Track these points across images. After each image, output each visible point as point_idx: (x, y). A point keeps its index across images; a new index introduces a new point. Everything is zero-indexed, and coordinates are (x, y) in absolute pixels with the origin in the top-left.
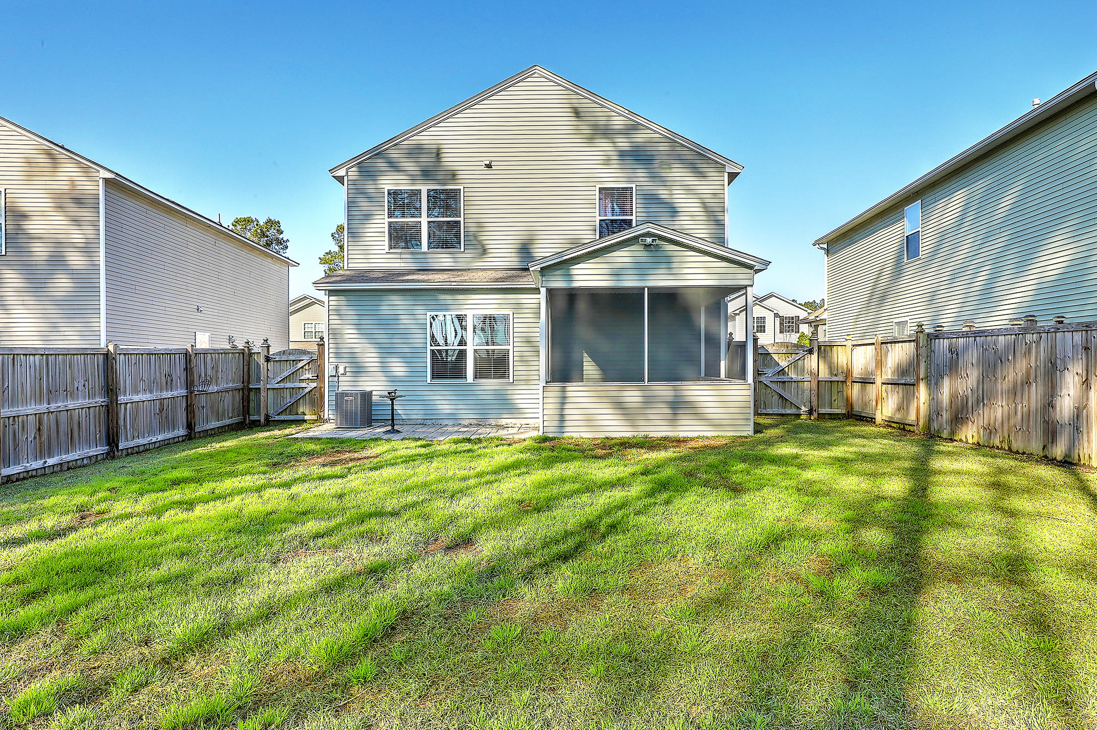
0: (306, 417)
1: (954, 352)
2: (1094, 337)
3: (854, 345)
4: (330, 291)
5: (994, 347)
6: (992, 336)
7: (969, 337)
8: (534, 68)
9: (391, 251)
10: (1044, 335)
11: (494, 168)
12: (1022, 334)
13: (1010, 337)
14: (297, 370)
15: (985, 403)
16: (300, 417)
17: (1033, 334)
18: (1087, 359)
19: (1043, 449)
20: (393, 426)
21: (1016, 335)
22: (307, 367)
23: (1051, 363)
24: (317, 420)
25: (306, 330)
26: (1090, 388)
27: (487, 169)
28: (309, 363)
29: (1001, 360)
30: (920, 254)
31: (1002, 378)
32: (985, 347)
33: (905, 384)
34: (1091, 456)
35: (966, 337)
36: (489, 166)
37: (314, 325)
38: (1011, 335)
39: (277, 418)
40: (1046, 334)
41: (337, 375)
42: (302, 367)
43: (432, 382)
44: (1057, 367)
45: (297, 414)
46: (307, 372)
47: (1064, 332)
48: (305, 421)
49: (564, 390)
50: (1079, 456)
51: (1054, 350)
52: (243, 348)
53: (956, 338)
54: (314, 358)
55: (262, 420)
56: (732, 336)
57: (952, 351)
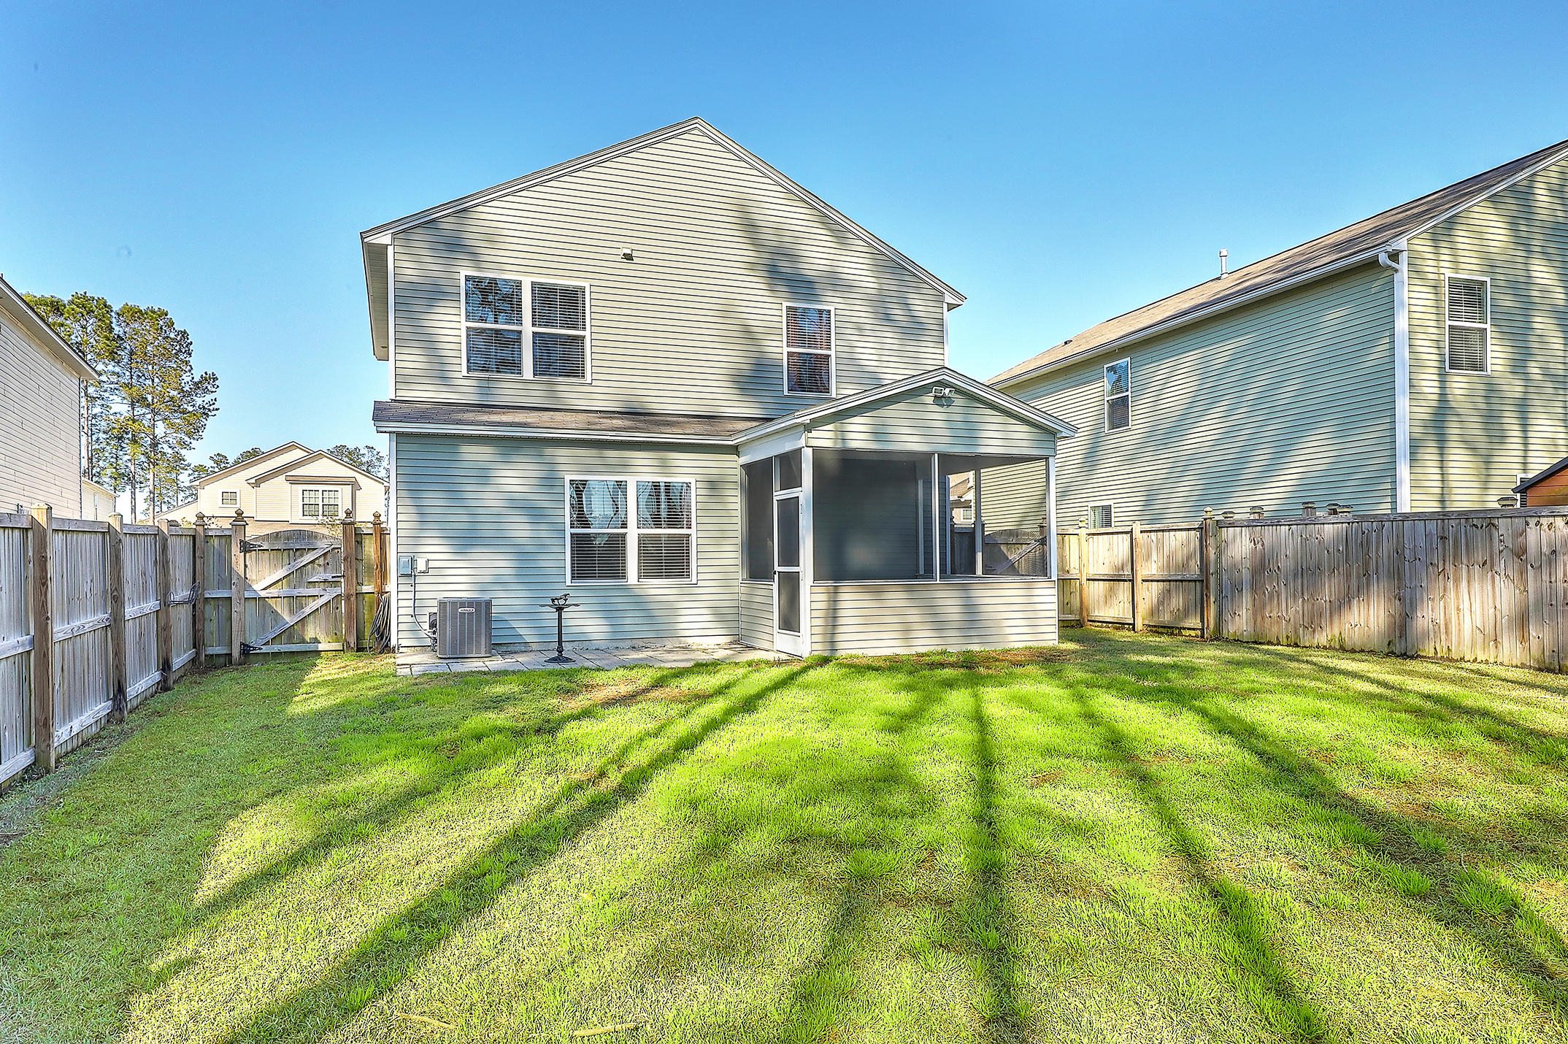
0: (321, 647)
1: (1258, 543)
2: (1452, 526)
3: (1089, 534)
4: (398, 434)
5: (1319, 536)
6: (1314, 524)
7: (1280, 525)
8: (694, 122)
9: (471, 374)
10: (1386, 524)
11: (636, 260)
12: (1358, 522)
13: (1341, 525)
14: (304, 566)
15: (1306, 598)
16: (312, 647)
17: (1372, 522)
18: (1444, 549)
19: (1389, 645)
20: (560, 652)
21: (1349, 523)
22: (321, 561)
23: (1398, 553)
24: (343, 650)
25: (306, 501)
26: (1448, 578)
27: (625, 260)
28: (325, 555)
29: (1328, 551)
30: (1130, 424)
31: (1329, 570)
32: (1304, 536)
33: (1182, 581)
34: (1450, 648)
35: (1277, 525)
36: (628, 257)
37: (321, 492)
38: (1342, 523)
39: (265, 649)
40: (1390, 523)
41: (413, 574)
42: (312, 562)
43: (573, 584)
44: (1405, 558)
45: (303, 641)
46: (321, 569)
47: (1414, 520)
48: (318, 653)
49: (836, 591)
50: (1435, 649)
51: (1401, 540)
52: (194, 527)
53: (1261, 526)
54: (336, 546)
55: (236, 653)
56: (954, 520)
57: (1254, 541)
